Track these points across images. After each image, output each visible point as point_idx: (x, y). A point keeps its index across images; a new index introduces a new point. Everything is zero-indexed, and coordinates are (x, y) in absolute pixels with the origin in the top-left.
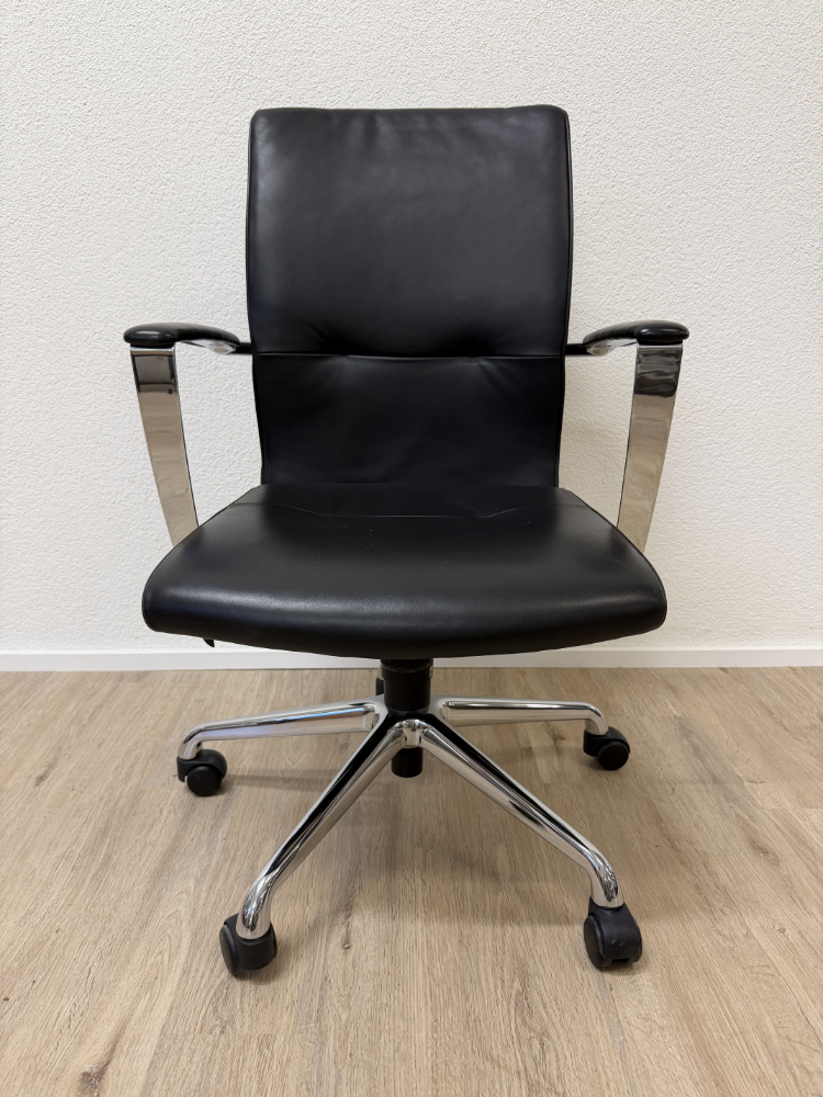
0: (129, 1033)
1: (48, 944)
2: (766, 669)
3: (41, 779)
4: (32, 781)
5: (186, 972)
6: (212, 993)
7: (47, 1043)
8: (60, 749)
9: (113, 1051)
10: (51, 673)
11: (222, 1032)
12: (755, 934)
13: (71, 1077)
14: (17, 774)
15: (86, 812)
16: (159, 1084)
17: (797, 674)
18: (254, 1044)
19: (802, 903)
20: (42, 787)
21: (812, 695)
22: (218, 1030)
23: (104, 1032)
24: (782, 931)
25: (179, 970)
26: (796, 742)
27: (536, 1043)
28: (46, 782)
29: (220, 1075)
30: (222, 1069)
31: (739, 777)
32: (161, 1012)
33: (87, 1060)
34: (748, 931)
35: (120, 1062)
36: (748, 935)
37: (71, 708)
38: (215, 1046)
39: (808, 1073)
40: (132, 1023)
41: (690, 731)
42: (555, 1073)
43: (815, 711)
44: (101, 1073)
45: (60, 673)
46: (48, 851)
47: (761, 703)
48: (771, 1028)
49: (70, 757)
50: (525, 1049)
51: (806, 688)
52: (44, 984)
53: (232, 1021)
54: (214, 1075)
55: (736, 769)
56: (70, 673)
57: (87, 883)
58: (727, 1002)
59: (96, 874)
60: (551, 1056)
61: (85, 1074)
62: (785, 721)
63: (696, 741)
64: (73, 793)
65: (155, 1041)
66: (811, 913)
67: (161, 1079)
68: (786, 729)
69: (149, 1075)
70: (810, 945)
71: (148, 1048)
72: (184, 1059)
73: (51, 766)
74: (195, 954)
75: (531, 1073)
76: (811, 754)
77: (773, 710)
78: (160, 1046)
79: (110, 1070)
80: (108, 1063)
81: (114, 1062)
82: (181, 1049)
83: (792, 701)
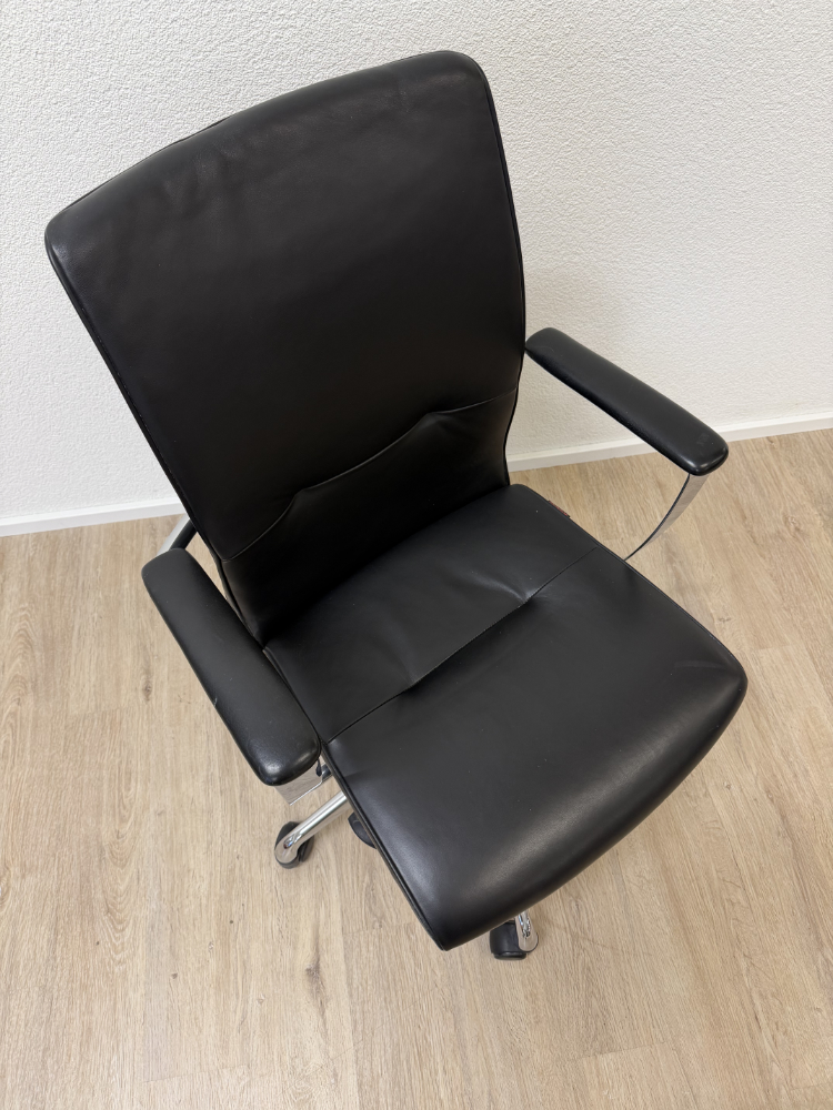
0: (323, 936)
1: (237, 870)
2: (746, 442)
3: (147, 690)
4: (141, 697)
5: (340, 880)
6: (363, 896)
7: (274, 951)
8: (145, 648)
9: (317, 950)
10: (82, 529)
11: (381, 926)
12: (711, 792)
13: (300, 974)
14: (123, 687)
15: (203, 726)
16: (355, 970)
17: (772, 448)
18: (403, 933)
19: (745, 758)
20: (154, 702)
21: (783, 483)
22: (377, 925)
23: (306, 936)
24: (729, 787)
25: (336, 881)
26: (761, 560)
27: (573, 904)
28: (153, 695)
29: (389, 958)
30: (390, 953)
31: (711, 615)
32: (336, 916)
33: (304, 959)
34: (707, 790)
35: (325, 959)
36: (707, 794)
37: (127, 585)
38: (380, 938)
39: (733, 904)
40: (321, 928)
41: (674, 554)
42: (586, 926)
43: (781, 510)
44: (317, 967)
45: (89, 527)
46: (193, 777)
47: (737, 502)
48: (714, 872)
49: (159, 659)
50: (568, 910)
51: (778, 473)
52: (250, 905)
53: (383, 916)
54: (386, 959)
55: (709, 604)
56: (100, 526)
57: (238, 807)
58: (689, 854)
59: (241, 796)
60: (583, 914)
61: (308, 970)
62: (755, 530)
63: (679, 568)
64: (182, 705)
65: (341, 939)
66: (749, 767)
67: (355, 966)
68: (755, 542)
69: (347, 964)
70: (745, 798)
71: (338, 945)
72: (364, 950)
73: (148, 672)
74: (341, 864)
75: (573, 927)
76: (771, 575)
77: (747, 512)
78: (345, 942)
79: (321, 965)
80: (319, 960)
81: (322, 959)
82: (359, 942)
83: (764, 496)
